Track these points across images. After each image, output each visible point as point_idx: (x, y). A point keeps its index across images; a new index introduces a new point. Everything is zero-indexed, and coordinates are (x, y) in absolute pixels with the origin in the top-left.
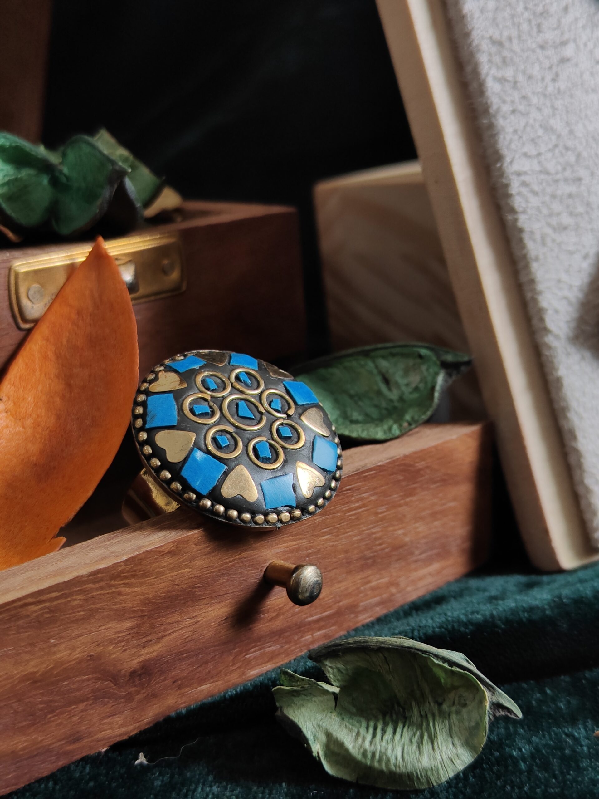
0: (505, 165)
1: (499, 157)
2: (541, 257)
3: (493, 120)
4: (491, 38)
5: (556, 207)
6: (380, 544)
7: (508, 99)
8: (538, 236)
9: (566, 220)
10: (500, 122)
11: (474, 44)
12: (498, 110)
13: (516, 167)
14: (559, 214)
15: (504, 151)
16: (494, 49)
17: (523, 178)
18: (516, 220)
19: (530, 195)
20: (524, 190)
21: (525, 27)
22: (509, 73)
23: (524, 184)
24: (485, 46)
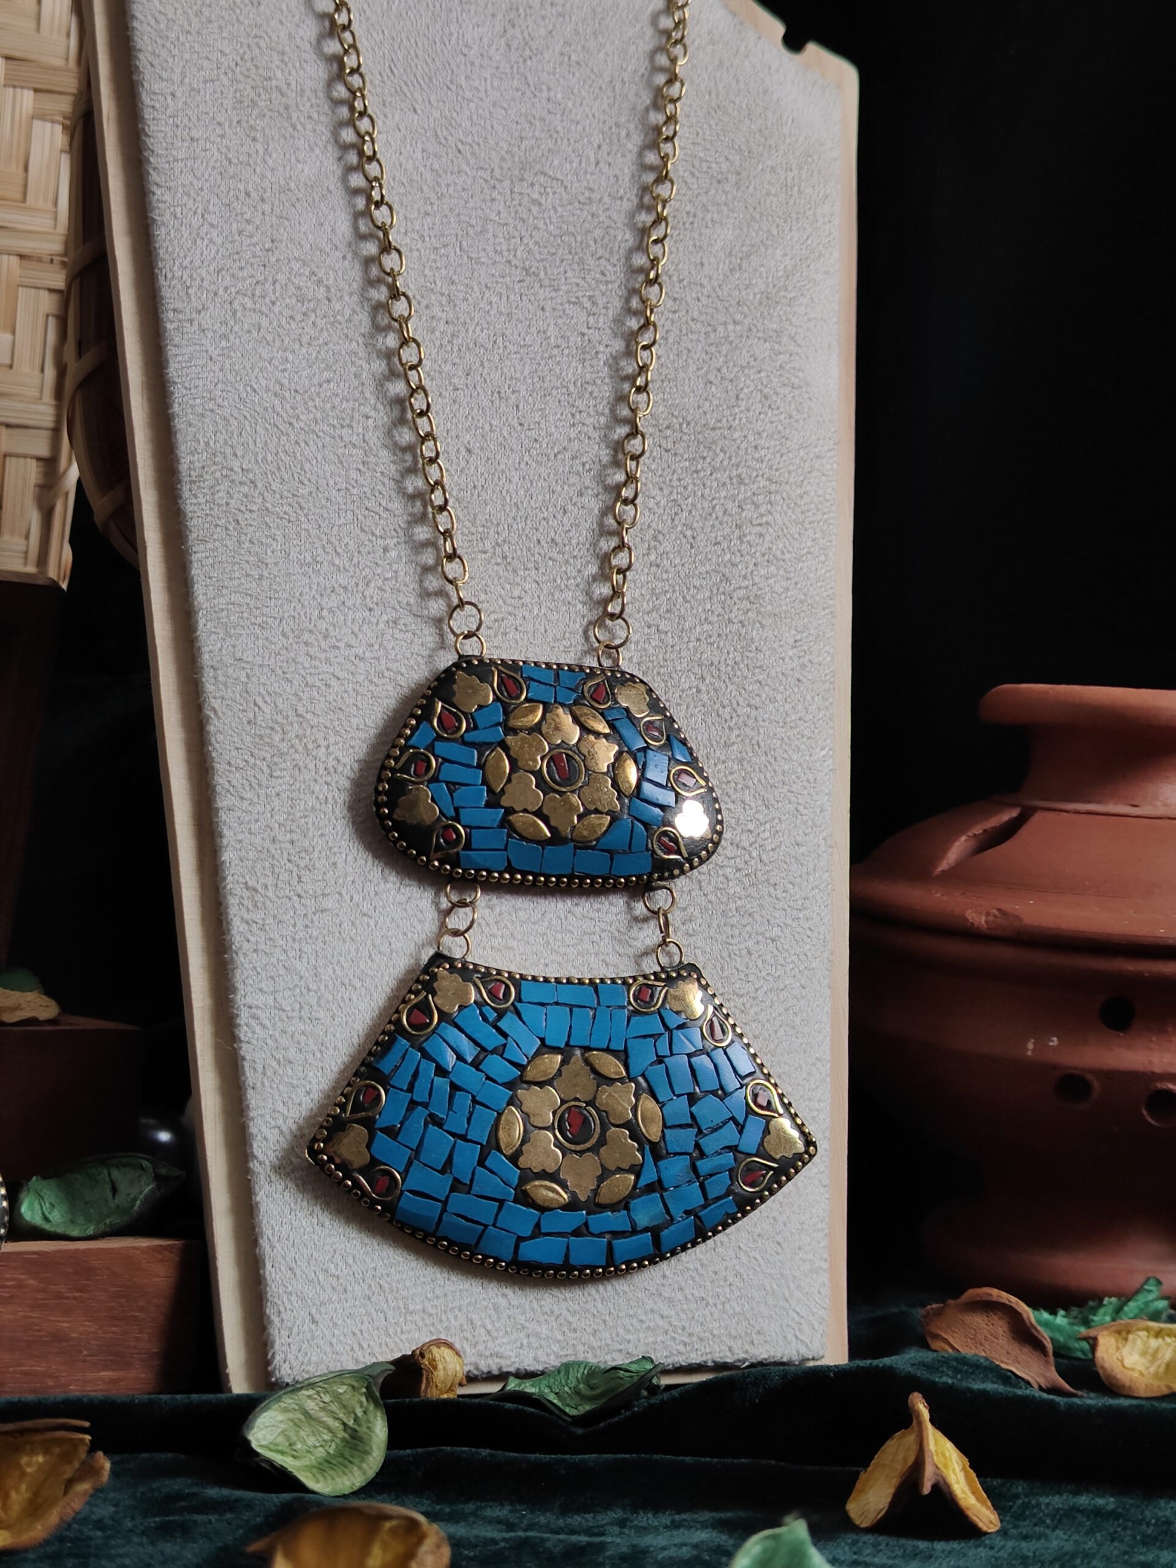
0: (239, 996)
1: (234, 990)
2: (258, 1085)
3: (234, 956)
4: (246, 883)
5: (284, 1041)
6: (38, 1331)
7: (252, 939)
8: (260, 1069)
9: (292, 1054)
10: (240, 959)
11: (228, 887)
12: (240, 948)
13: (249, 1000)
14: (285, 1049)
15: (239, 985)
16: (246, 894)
17: (254, 1010)
18: (241, 1048)
19: (258, 1029)
20: (252, 1022)
21: (284, 876)
22: (258, 916)
23: (255, 1017)
24: (238, 890)
